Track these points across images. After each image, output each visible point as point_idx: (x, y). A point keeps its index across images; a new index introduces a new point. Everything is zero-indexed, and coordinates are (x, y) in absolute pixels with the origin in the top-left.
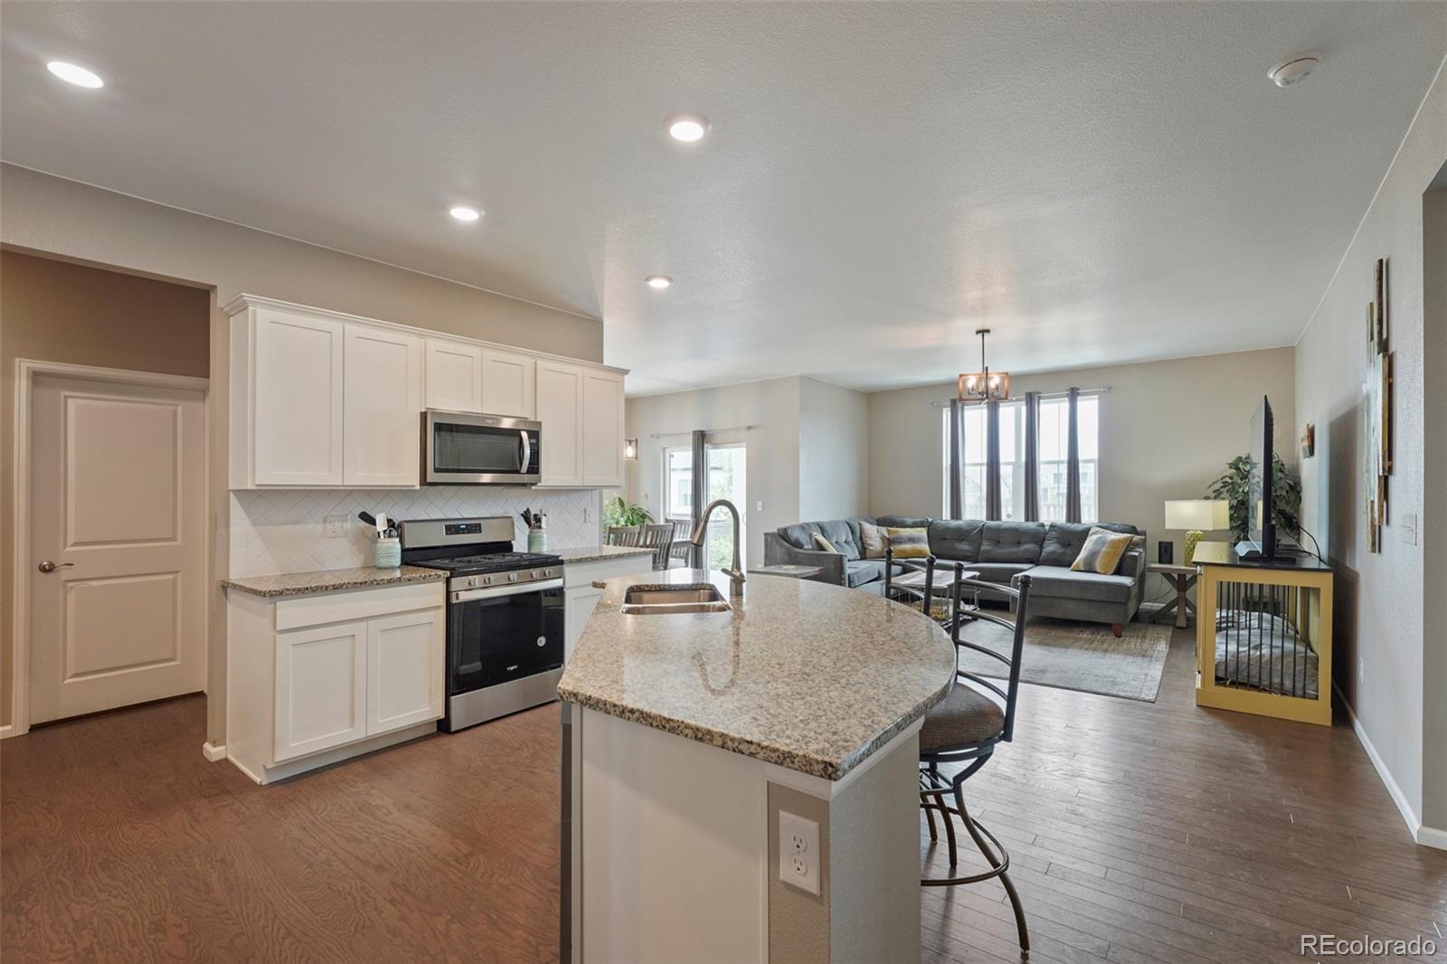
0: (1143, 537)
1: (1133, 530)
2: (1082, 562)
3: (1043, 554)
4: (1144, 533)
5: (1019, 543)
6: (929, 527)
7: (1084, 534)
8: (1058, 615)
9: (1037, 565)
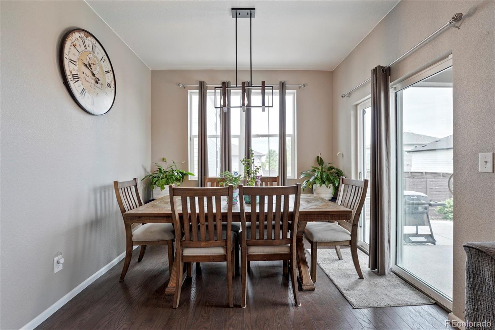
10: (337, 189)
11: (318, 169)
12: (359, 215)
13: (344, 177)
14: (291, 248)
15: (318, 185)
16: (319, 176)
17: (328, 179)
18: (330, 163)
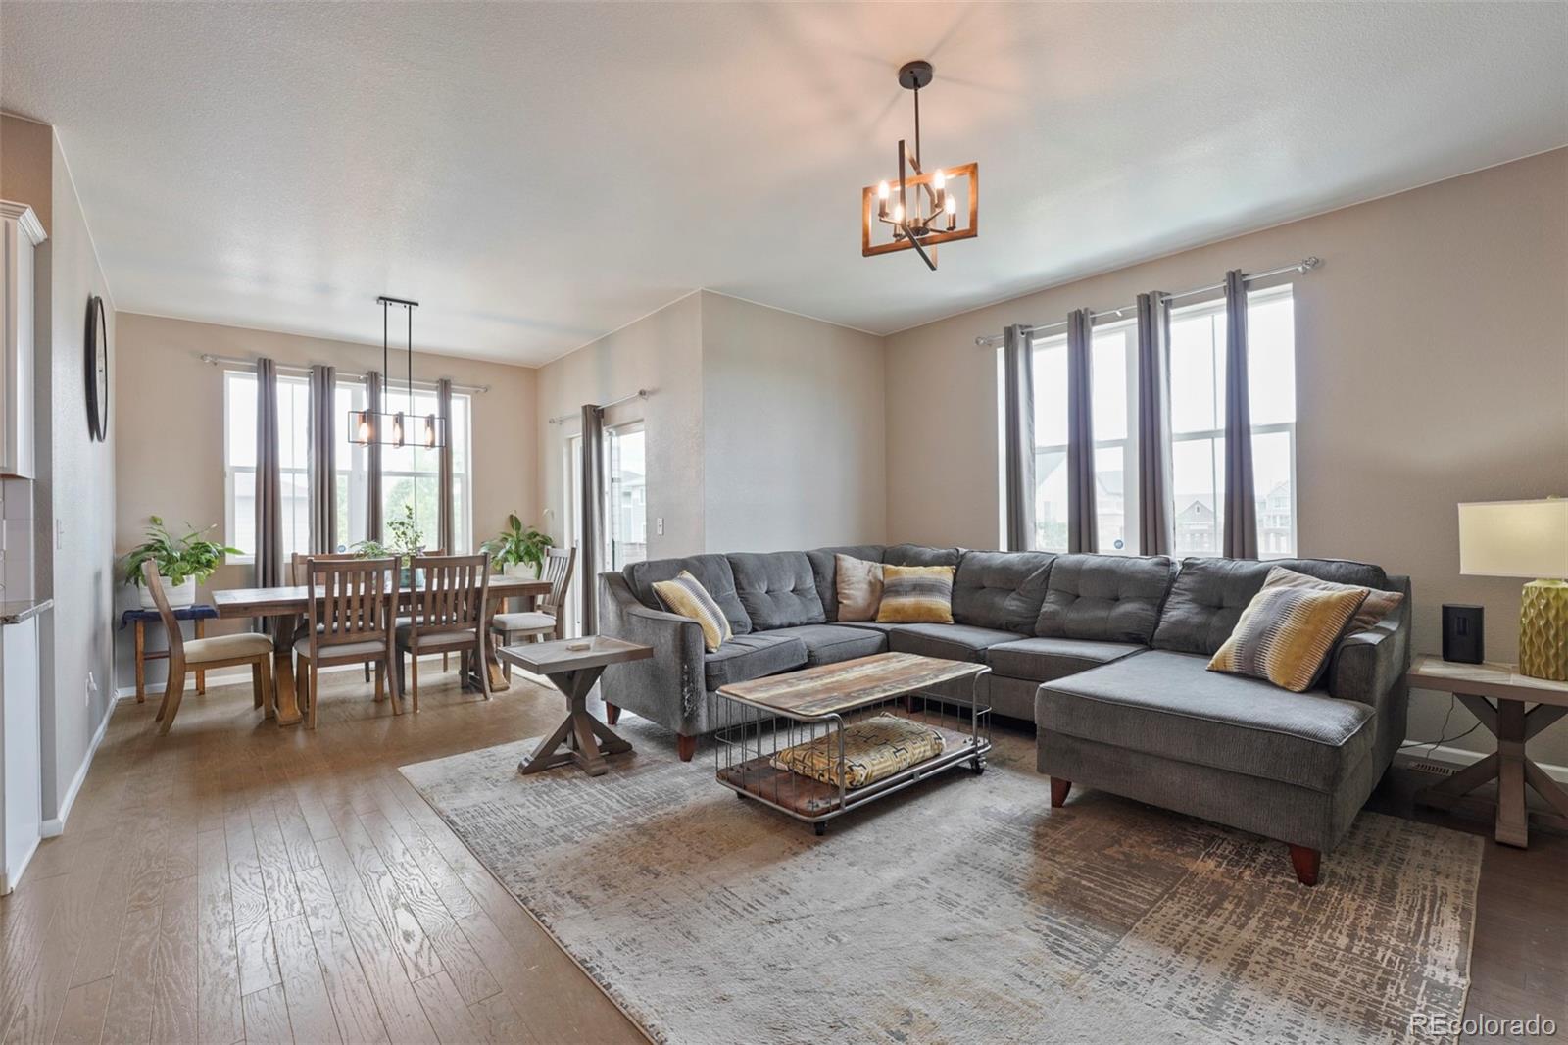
0: (1397, 595)
1: (1376, 577)
2: (1234, 649)
3: (1163, 625)
4: (1404, 585)
5: (1117, 599)
6: (958, 566)
7: (1255, 582)
8: (1144, 796)
9: (1151, 648)
10: (540, 566)
11: (510, 535)
12: (566, 592)
13: (549, 547)
14: (477, 634)
15: (513, 563)
16: (513, 547)
17: (529, 553)
18: (531, 527)
